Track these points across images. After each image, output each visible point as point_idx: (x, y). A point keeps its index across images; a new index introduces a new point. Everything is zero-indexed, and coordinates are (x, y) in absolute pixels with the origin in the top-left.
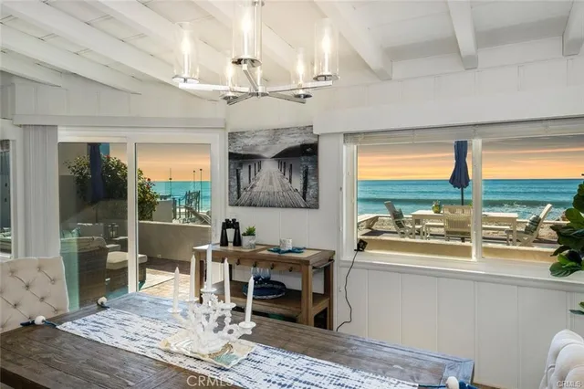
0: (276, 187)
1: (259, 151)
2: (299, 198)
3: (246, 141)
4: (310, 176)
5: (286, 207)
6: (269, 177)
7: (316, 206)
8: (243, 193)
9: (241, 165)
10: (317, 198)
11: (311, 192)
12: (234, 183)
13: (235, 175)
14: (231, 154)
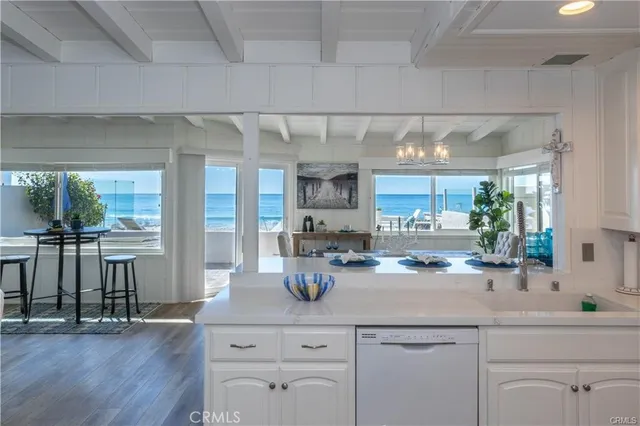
0: (331, 196)
1: (320, 175)
2: (346, 202)
3: (312, 170)
4: (353, 191)
5: (338, 208)
6: (326, 191)
7: (356, 207)
8: (308, 201)
9: (306, 184)
10: (357, 203)
11: (354, 199)
12: (301, 195)
13: (302, 190)
14: (299, 177)
